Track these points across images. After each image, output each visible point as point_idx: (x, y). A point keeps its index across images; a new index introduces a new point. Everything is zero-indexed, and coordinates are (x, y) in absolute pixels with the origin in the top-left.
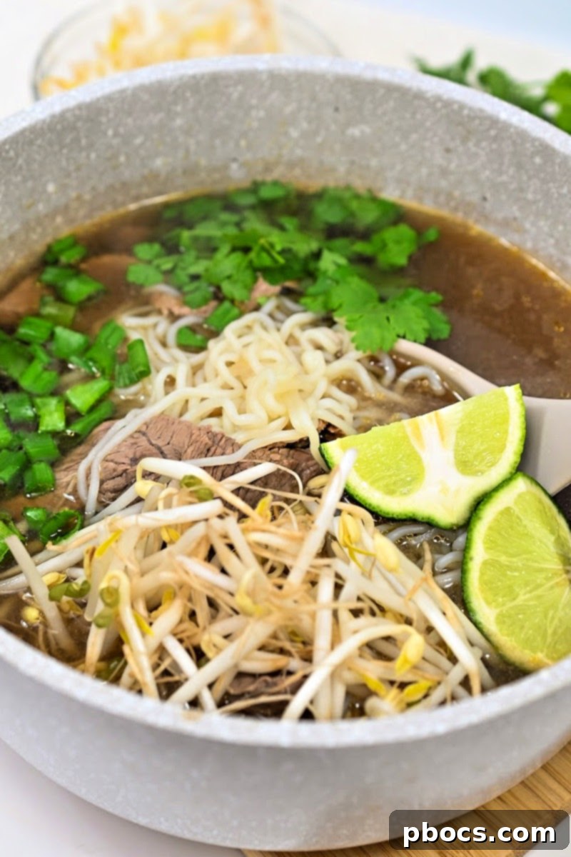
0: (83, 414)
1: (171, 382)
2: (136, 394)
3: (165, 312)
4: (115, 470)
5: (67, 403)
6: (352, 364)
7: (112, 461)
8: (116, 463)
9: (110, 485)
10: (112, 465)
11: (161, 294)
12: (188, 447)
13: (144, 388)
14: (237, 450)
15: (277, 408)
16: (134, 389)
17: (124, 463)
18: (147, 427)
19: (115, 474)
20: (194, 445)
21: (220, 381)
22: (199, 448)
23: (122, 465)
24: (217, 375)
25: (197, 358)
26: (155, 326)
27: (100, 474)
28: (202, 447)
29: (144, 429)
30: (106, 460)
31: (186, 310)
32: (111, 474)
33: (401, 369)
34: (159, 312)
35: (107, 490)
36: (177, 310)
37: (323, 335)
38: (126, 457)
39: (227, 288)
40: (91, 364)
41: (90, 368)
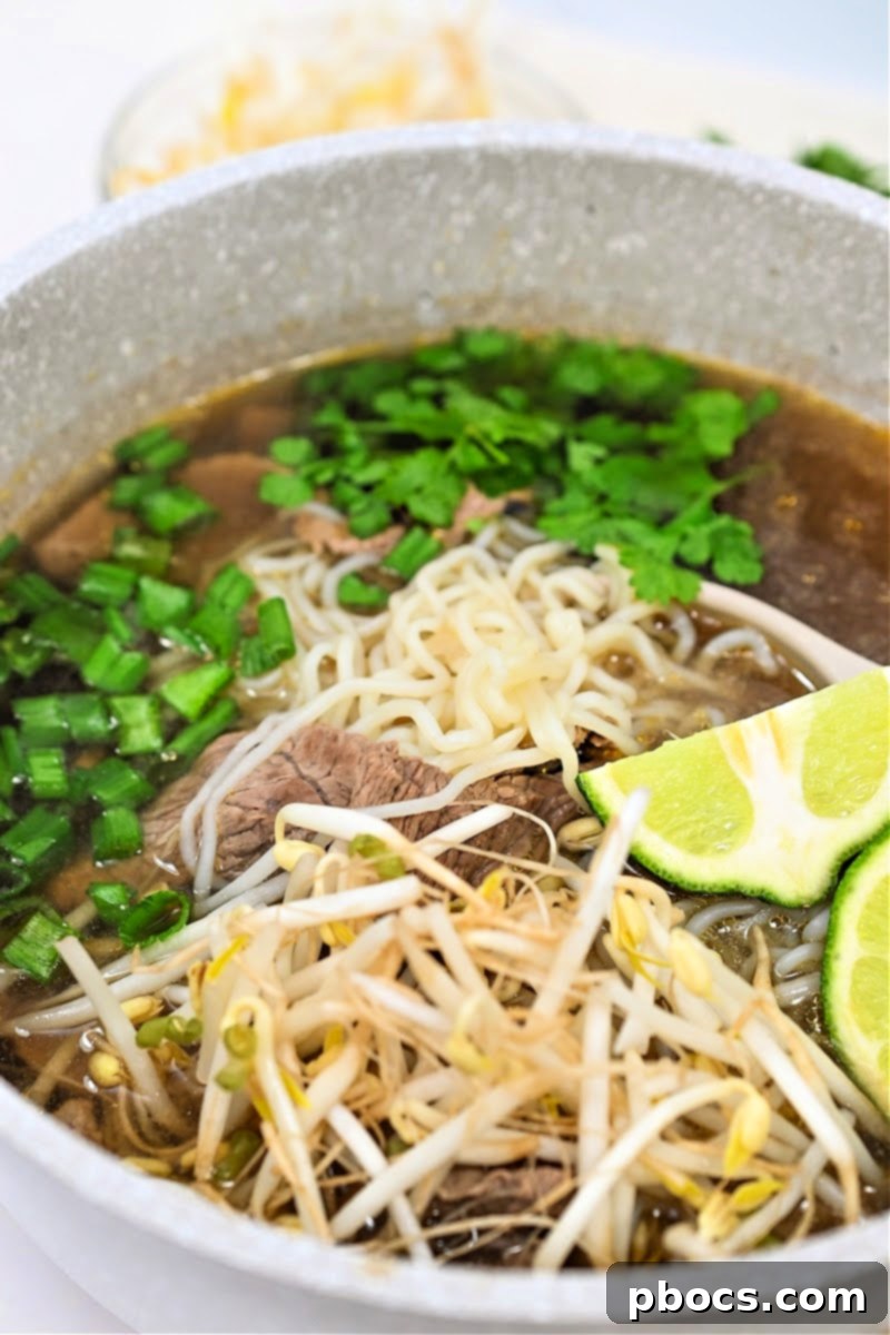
0: (192, 720)
1: (329, 666)
2: (275, 686)
3: (318, 548)
4: (241, 820)
5: (161, 705)
6: (624, 628)
7: (237, 804)
8: (244, 808)
9: (233, 843)
10: (236, 811)
11: (310, 518)
12: (363, 785)
13: (286, 677)
14: (443, 787)
15: (506, 711)
16: (272, 678)
17: (256, 809)
18: (294, 746)
19: (242, 826)
20: (372, 782)
21: (409, 665)
22: (380, 788)
23: (253, 812)
24: (405, 654)
25: (371, 625)
26: (302, 571)
27: (218, 826)
28: (385, 785)
29: (288, 749)
30: (226, 802)
31: (350, 544)
32: (235, 826)
33: (704, 634)
34: (308, 548)
35: (231, 853)
36: (338, 545)
37: (575, 580)
38: (260, 798)
39: (417, 507)
40: (198, 638)
41: (197, 645)
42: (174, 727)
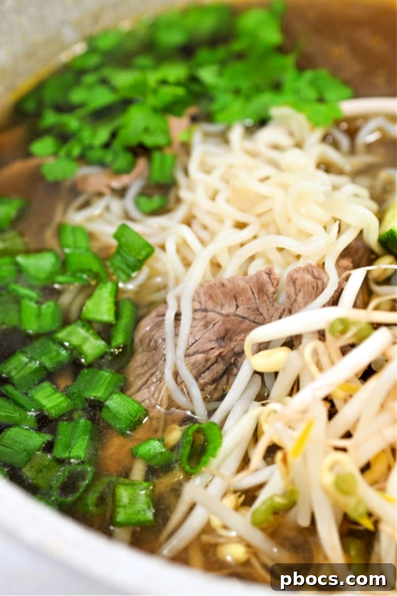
0: (114, 322)
1: (183, 250)
2: (150, 277)
3: (106, 191)
4: (207, 360)
5: (89, 324)
7: (195, 353)
8: (203, 352)
9: (207, 377)
10: (200, 357)
11: (85, 178)
13: (152, 269)
16: (145, 271)
17: (212, 349)
18: (200, 302)
19: (209, 363)
21: (229, 223)
23: (212, 351)
24: (221, 221)
25: (181, 212)
26: (107, 208)
27: (191, 371)
29: (198, 306)
30: (187, 356)
31: (125, 180)
32: (203, 367)
34: (100, 195)
35: (206, 384)
36: (116, 184)
38: (211, 341)
39: (149, 141)
40: (79, 275)
41: (81, 278)
42: (105, 331)
